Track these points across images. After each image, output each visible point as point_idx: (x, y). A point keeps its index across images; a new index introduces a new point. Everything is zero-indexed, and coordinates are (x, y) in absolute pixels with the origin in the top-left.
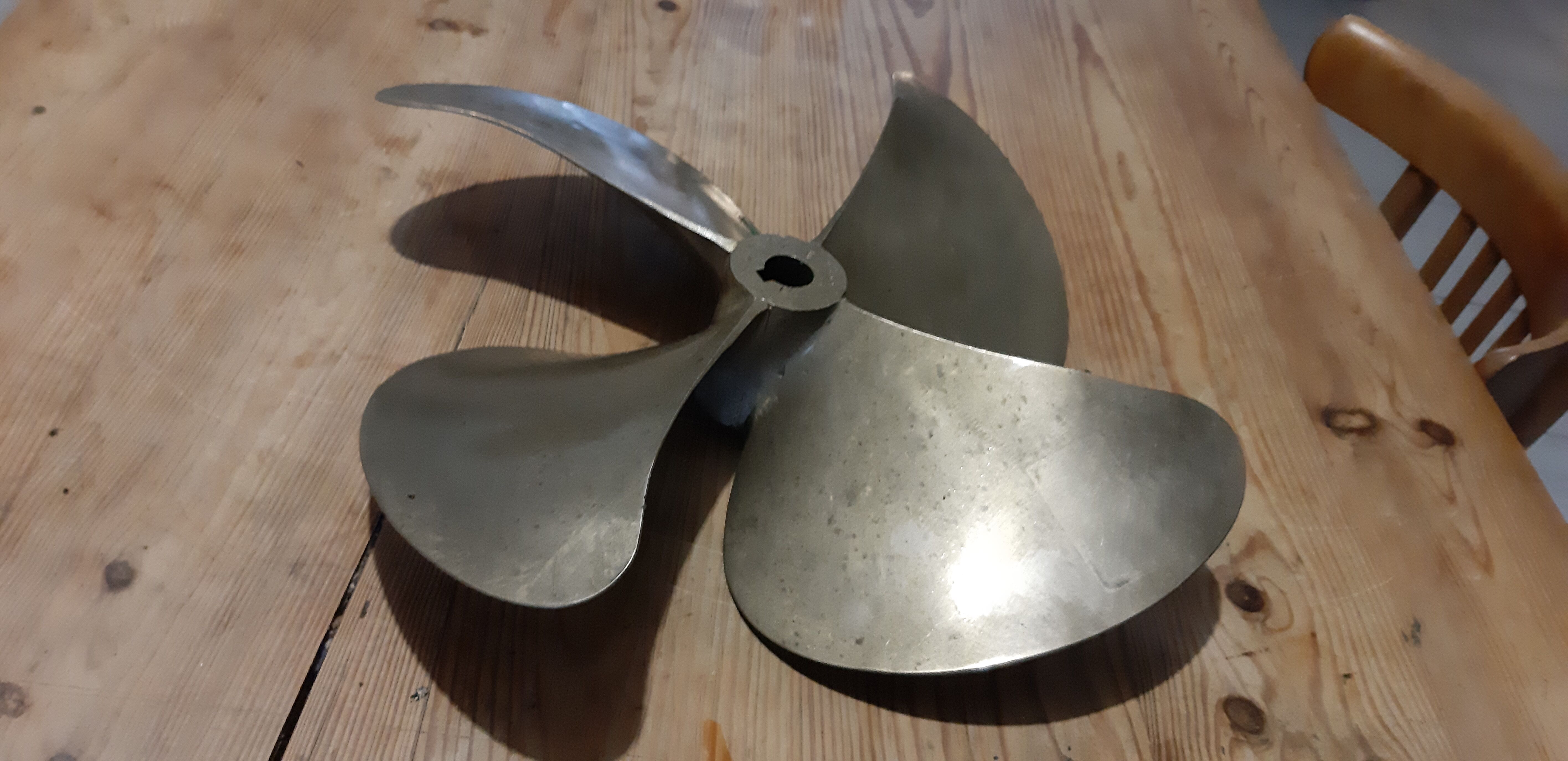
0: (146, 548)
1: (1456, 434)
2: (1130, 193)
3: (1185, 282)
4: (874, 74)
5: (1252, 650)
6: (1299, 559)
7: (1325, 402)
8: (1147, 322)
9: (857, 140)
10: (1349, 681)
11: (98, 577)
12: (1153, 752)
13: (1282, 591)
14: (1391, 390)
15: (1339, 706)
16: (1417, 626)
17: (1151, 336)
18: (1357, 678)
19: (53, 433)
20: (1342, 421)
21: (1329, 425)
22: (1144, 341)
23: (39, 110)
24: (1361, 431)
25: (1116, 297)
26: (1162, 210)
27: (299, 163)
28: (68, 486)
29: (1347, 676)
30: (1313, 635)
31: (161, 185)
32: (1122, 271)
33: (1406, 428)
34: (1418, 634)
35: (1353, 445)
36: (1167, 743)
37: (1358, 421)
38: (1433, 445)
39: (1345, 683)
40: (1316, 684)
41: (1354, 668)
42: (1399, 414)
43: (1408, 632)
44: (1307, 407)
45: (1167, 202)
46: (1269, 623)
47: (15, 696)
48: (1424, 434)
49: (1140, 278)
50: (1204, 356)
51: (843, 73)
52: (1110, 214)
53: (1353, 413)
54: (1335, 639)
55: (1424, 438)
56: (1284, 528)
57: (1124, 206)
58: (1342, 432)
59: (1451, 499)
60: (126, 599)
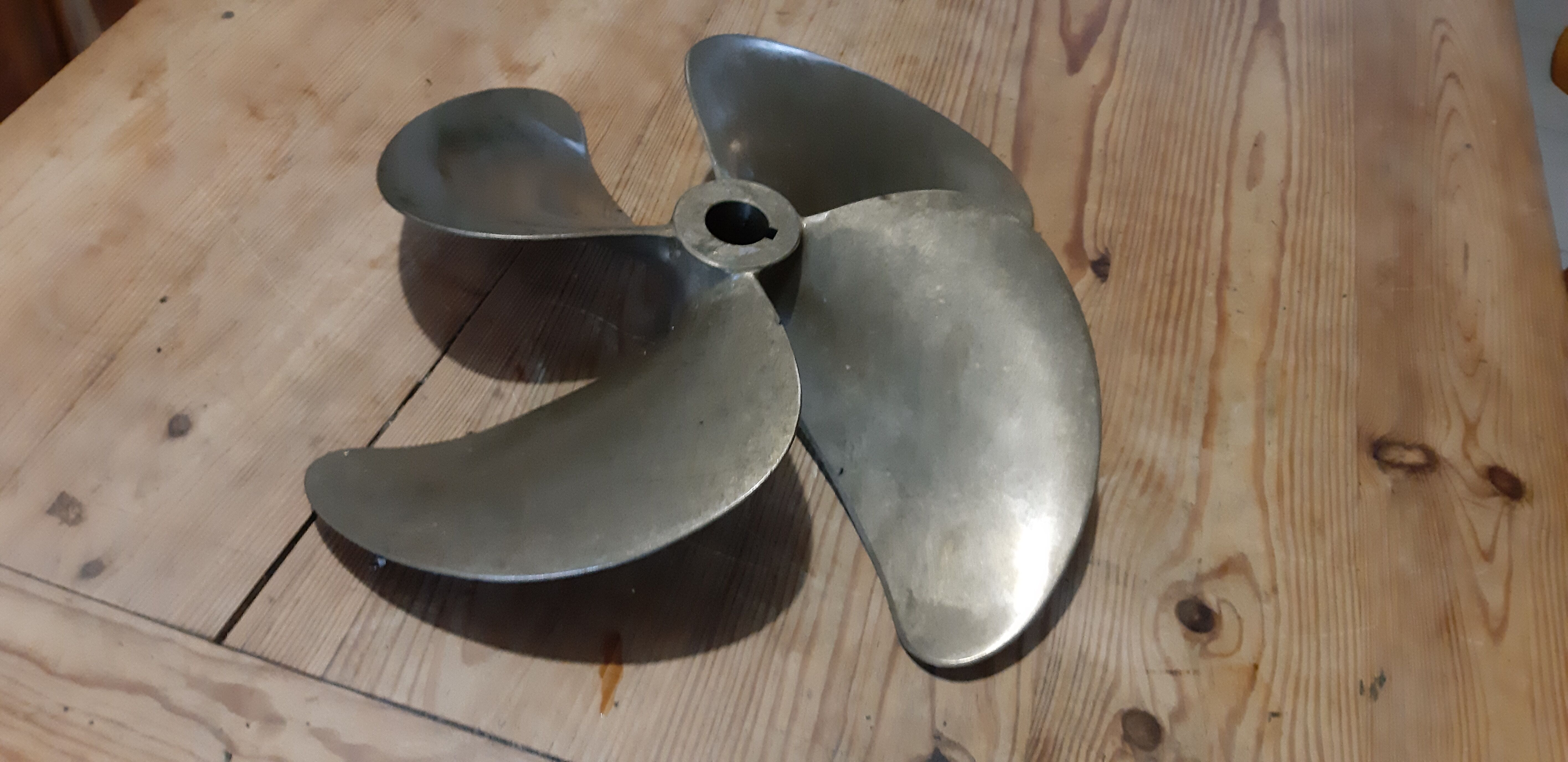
0: (206, 406)
1: (1528, 487)
2: (1252, 180)
3: (1275, 283)
4: (1015, 27)
5: (1180, 668)
6: (1275, 590)
7: (1382, 430)
8: (1210, 321)
9: (969, 97)
10: (1273, 719)
11: (164, 425)
12: (1028, 746)
13: (1239, 618)
14: (1471, 429)
15: (1252, 742)
16: (1382, 680)
17: (1209, 335)
18: (1286, 719)
19: (163, 300)
20: (1394, 454)
21: (1375, 456)
22: (1199, 340)
23: (229, 15)
24: (1413, 469)
25: (1188, 289)
26: (1283, 202)
27: (428, 81)
28: (162, 347)
29: (1275, 715)
30: (1256, 667)
31: (309, 91)
32: (1206, 262)
33: (1469, 473)
34: (1378, 687)
35: (1395, 481)
36: (1046, 741)
37: (1414, 457)
38: (1495, 494)
39: (1270, 720)
40: (1235, 716)
41: (1287, 709)
42: (1467, 457)
43: (1367, 685)
44: (1358, 433)
45: (1292, 193)
46: (1212, 647)
47: (77, 510)
48: (1489, 482)
49: (1224, 273)
50: (1262, 364)
51: (981, 24)
52: (1219, 201)
53: (1409, 448)
54: (1278, 677)
55: (1488, 486)
56: (1271, 555)
57: (1240, 194)
58: (1386, 465)
59: (1488, 556)
60: (180, 445)
